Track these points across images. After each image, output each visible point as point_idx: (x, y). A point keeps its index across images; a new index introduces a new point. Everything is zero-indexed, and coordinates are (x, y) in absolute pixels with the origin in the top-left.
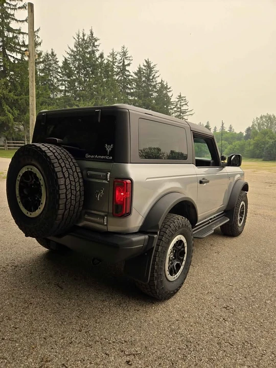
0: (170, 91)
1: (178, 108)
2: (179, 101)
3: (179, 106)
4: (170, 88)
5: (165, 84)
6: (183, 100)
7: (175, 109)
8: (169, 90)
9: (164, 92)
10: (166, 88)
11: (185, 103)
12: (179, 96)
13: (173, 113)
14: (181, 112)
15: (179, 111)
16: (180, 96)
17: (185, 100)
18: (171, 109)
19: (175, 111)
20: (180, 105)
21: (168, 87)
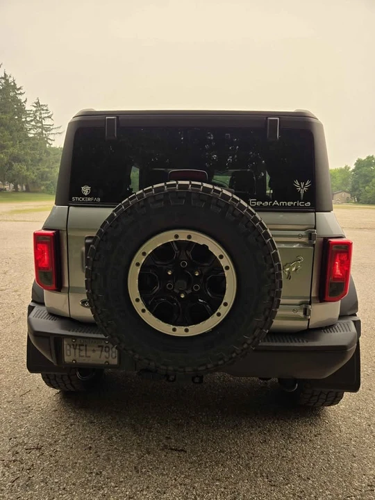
0: (21, 94)
1: (38, 122)
2: (36, 111)
3: (38, 118)
4: (20, 89)
5: (10, 80)
6: (43, 110)
7: (33, 123)
8: (19, 92)
9: (12, 94)
10: (14, 88)
11: (46, 115)
12: (36, 103)
13: (30, 129)
14: (42, 127)
15: (39, 127)
16: (38, 103)
17: (47, 110)
18: (27, 122)
19: (33, 125)
20: (40, 118)
21: (18, 87)
